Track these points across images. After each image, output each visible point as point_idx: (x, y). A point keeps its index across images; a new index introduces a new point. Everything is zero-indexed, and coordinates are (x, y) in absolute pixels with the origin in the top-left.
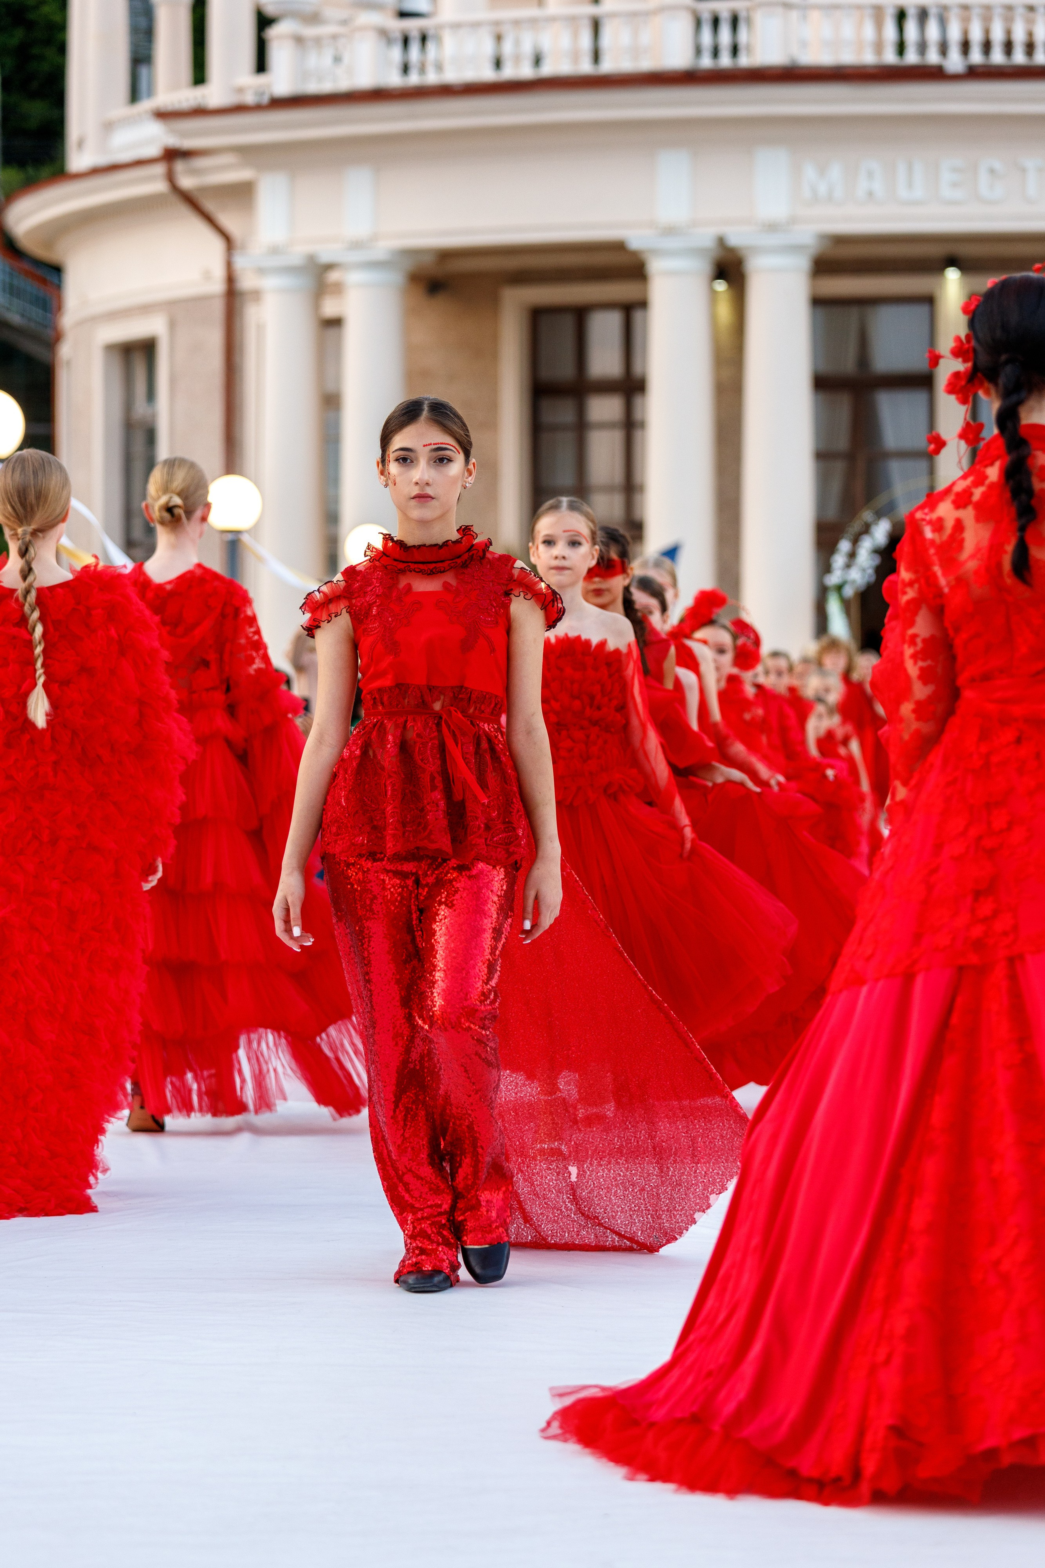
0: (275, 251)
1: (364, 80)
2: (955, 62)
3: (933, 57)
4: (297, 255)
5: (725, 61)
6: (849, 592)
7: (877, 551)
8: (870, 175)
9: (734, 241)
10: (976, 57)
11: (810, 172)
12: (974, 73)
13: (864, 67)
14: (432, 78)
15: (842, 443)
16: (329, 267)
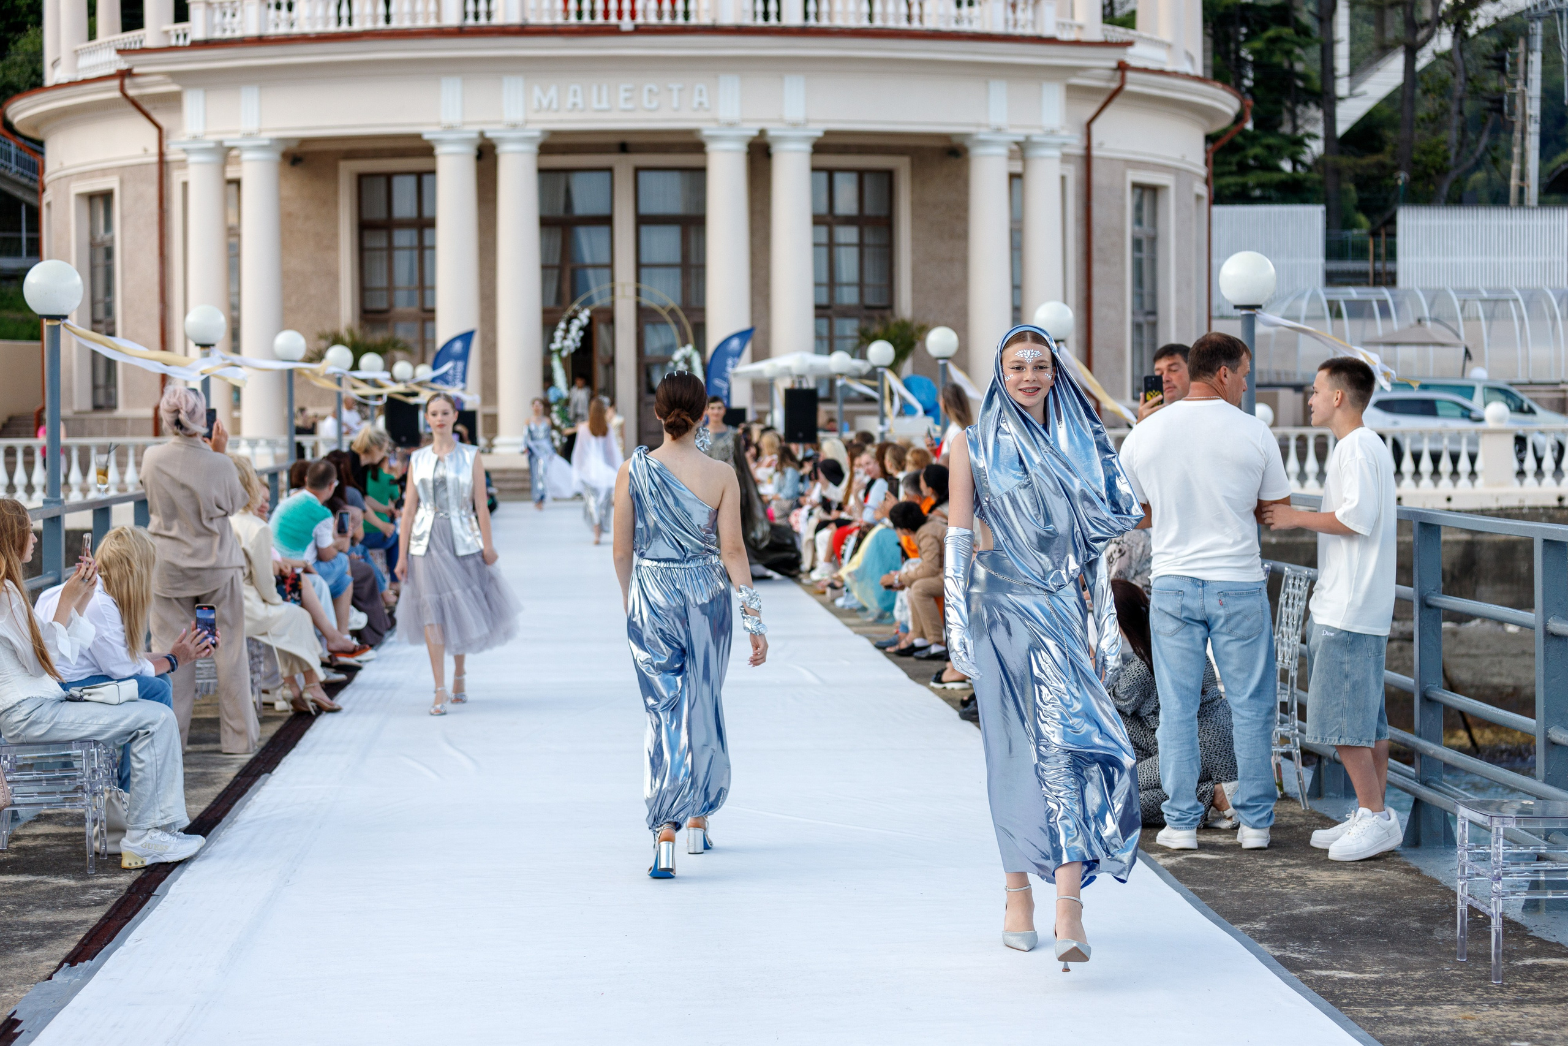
0: (195, 138)
1: (252, 31)
2: (627, 24)
3: (613, 20)
4: (210, 140)
5: (483, 21)
6: (565, 353)
7: (581, 329)
8: (575, 93)
9: (488, 135)
10: (640, 20)
11: (537, 91)
12: (639, 30)
13: (570, 25)
14: (296, 30)
15: (557, 261)
16: (231, 148)
